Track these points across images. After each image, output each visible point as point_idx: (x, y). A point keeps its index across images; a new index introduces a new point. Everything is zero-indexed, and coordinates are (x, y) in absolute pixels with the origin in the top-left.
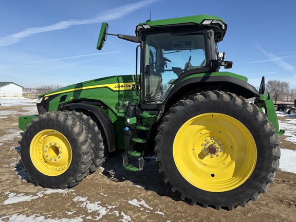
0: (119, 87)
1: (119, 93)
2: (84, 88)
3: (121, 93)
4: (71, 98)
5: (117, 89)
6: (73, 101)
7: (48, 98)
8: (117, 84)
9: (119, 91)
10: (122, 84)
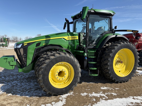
0: (69, 38)
1: (69, 41)
2: (51, 38)
3: (70, 41)
4: (44, 44)
5: (68, 39)
6: (45, 46)
7: (27, 44)
8: (68, 37)
9: (69, 40)
10: (70, 37)
